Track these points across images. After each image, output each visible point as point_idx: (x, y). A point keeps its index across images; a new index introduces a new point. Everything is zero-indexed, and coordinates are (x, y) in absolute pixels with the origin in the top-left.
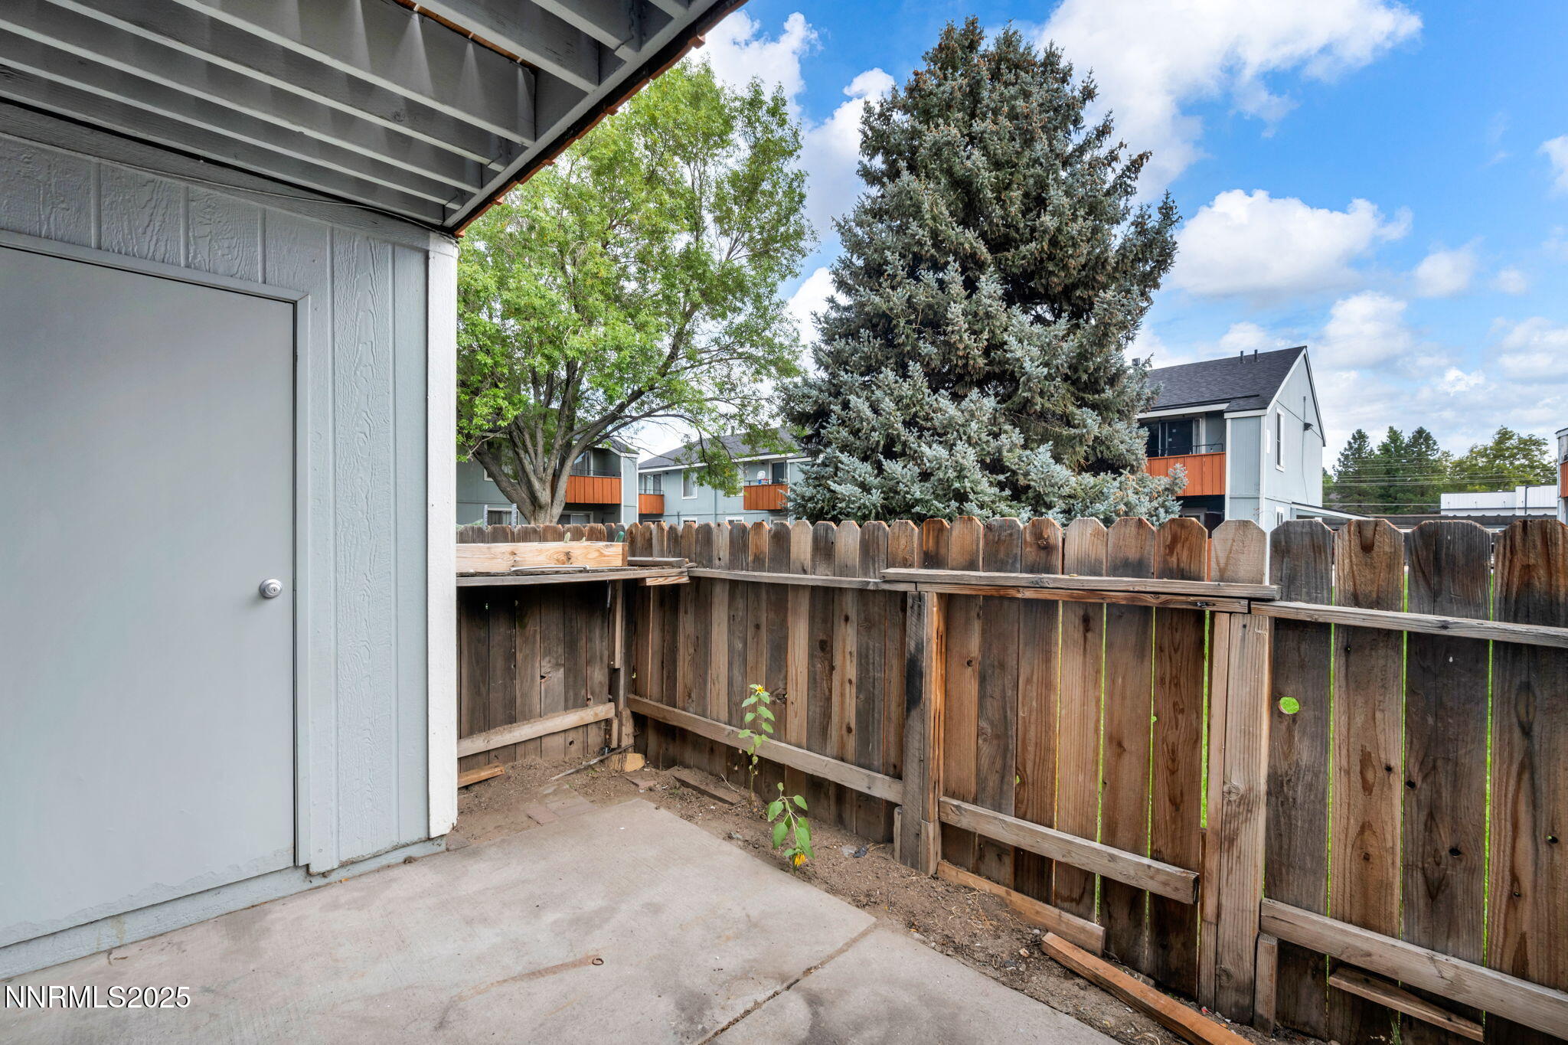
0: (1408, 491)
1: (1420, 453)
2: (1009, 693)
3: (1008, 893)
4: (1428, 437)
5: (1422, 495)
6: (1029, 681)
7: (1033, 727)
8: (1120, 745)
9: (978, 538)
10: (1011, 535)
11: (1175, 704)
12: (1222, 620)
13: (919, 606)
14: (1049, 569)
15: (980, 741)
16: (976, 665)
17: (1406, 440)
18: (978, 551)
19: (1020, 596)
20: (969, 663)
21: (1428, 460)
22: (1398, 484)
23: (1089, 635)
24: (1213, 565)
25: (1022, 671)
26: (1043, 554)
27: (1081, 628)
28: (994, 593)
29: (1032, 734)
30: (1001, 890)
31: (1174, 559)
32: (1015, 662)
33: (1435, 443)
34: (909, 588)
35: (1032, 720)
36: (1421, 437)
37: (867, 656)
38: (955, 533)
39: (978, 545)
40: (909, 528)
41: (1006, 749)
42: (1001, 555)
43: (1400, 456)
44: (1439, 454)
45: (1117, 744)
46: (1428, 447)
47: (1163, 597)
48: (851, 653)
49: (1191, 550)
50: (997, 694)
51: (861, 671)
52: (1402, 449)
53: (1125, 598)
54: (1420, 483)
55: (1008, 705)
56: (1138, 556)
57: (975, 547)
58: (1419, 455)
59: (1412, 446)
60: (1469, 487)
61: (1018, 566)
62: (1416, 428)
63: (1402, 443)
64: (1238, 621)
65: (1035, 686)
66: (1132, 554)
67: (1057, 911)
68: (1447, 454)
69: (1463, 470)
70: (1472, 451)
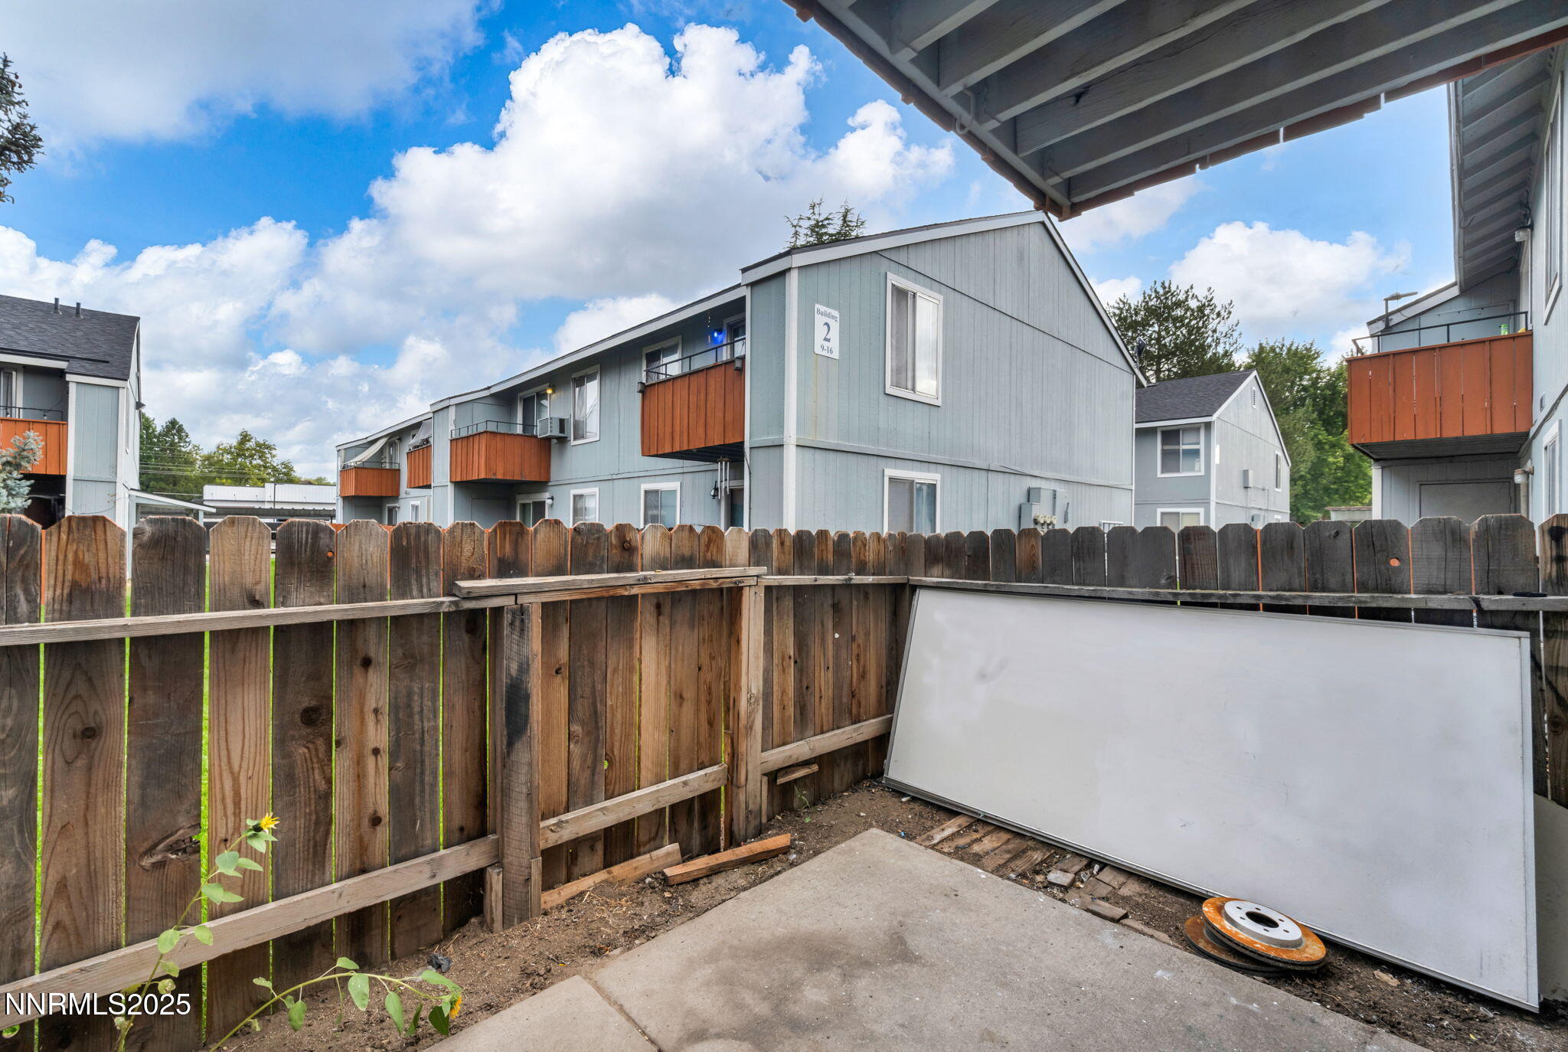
0: (161, 479)
1: (173, 444)
2: (599, 687)
3: (609, 873)
4: (180, 430)
5: (175, 485)
6: (615, 670)
7: (619, 710)
8: (681, 697)
9: (566, 541)
10: (598, 539)
11: (710, 654)
12: (746, 591)
13: (522, 621)
14: (631, 568)
15: (572, 746)
16: (565, 672)
17: (159, 429)
18: (566, 555)
19: (626, 593)
20: (557, 672)
21: (180, 451)
22: (151, 472)
23: (661, 618)
24: (727, 557)
25: (609, 662)
26: (626, 555)
27: (655, 614)
28: (606, 594)
29: (619, 716)
30: (601, 876)
31: (709, 554)
32: (604, 656)
33: (187, 436)
34: (508, 602)
35: (619, 704)
36: (174, 428)
37: (409, 706)
38: (540, 536)
39: (566, 549)
40: (477, 532)
41: (597, 740)
42: (590, 558)
43: (153, 443)
44: (190, 447)
45: (680, 697)
46: (180, 438)
47: (722, 580)
48: (376, 711)
49: (718, 548)
50: (588, 690)
51: (398, 731)
52: (155, 437)
53: (700, 585)
54: (173, 473)
55: (598, 699)
56: (690, 553)
57: (562, 551)
58: (171, 445)
59: (164, 435)
60: (218, 480)
61: (605, 567)
62: (169, 419)
63: (154, 431)
64: (753, 590)
65: (620, 672)
66: (687, 552)
67: (648, 856)
68: (197, 448)
69: (211, 464)
70: (218, 447)
